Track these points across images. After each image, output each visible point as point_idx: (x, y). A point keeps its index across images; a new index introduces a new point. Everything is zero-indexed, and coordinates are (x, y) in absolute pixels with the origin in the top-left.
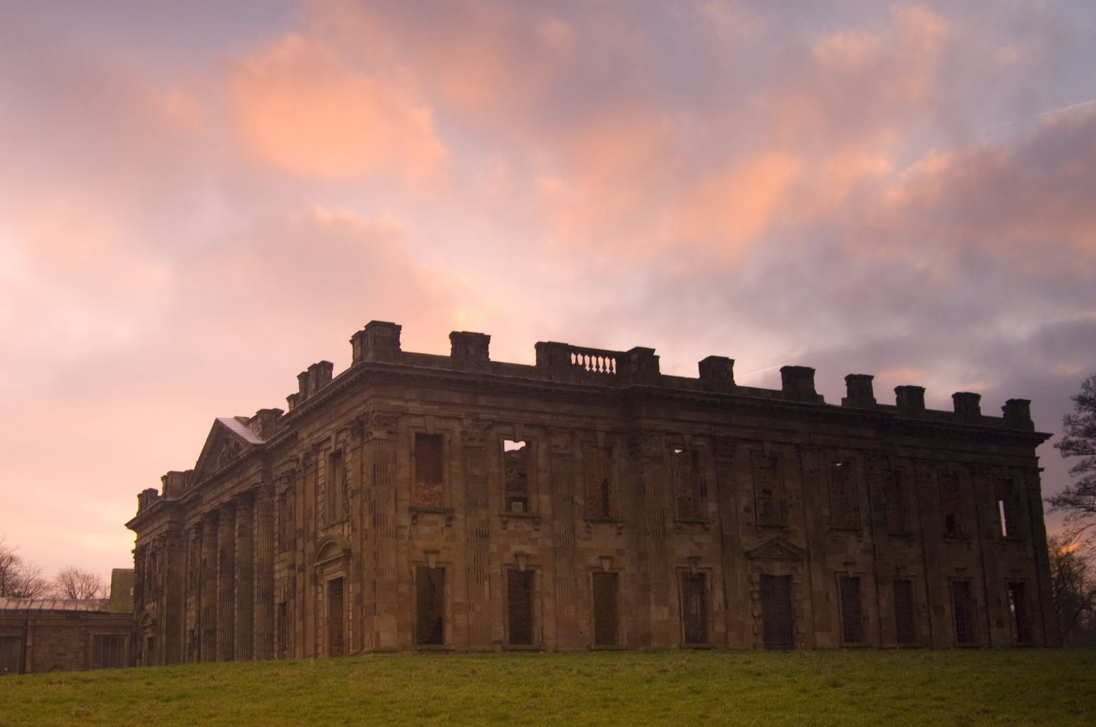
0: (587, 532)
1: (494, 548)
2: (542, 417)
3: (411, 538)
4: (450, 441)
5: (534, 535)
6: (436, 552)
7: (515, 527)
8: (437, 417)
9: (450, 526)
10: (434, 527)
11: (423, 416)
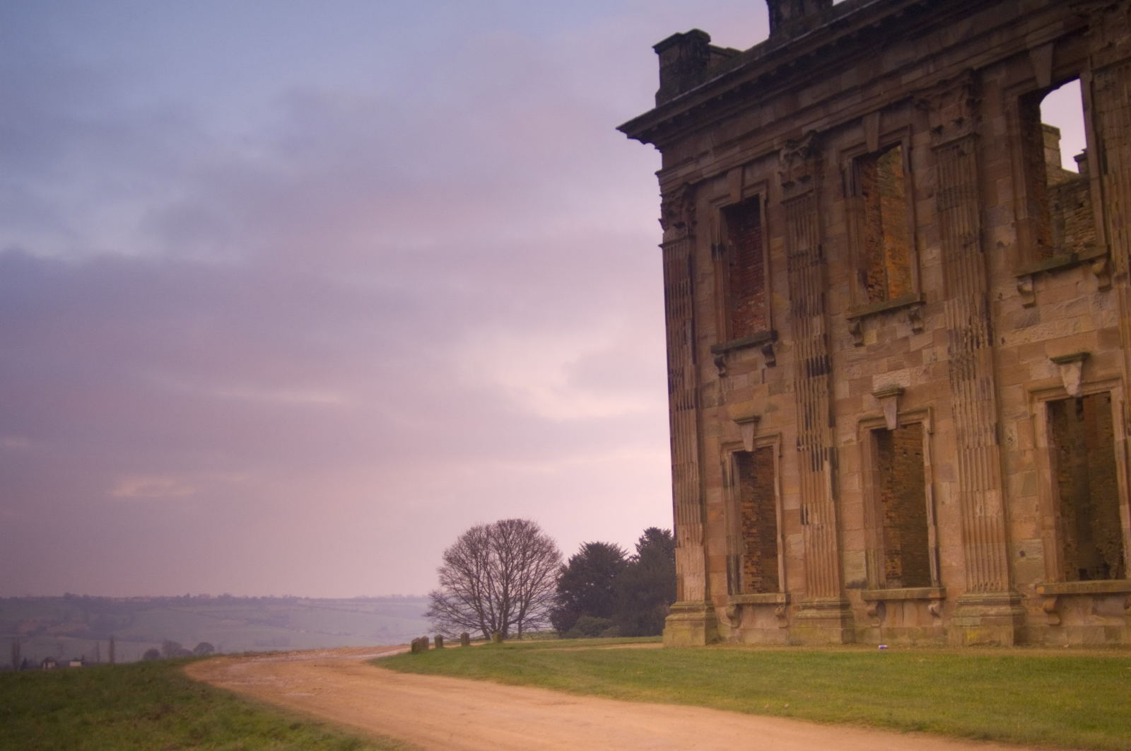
0: (1026, 306)
1: (843, 390)
2: (906, 79)
3: (722, 403)
4: (767, 201)
5: (916, 343)
6: (756, 420)
7: (879, 336)
8: (744, 166)
9: (772, 365)
10: (753, 372)
11: (723, 174)
